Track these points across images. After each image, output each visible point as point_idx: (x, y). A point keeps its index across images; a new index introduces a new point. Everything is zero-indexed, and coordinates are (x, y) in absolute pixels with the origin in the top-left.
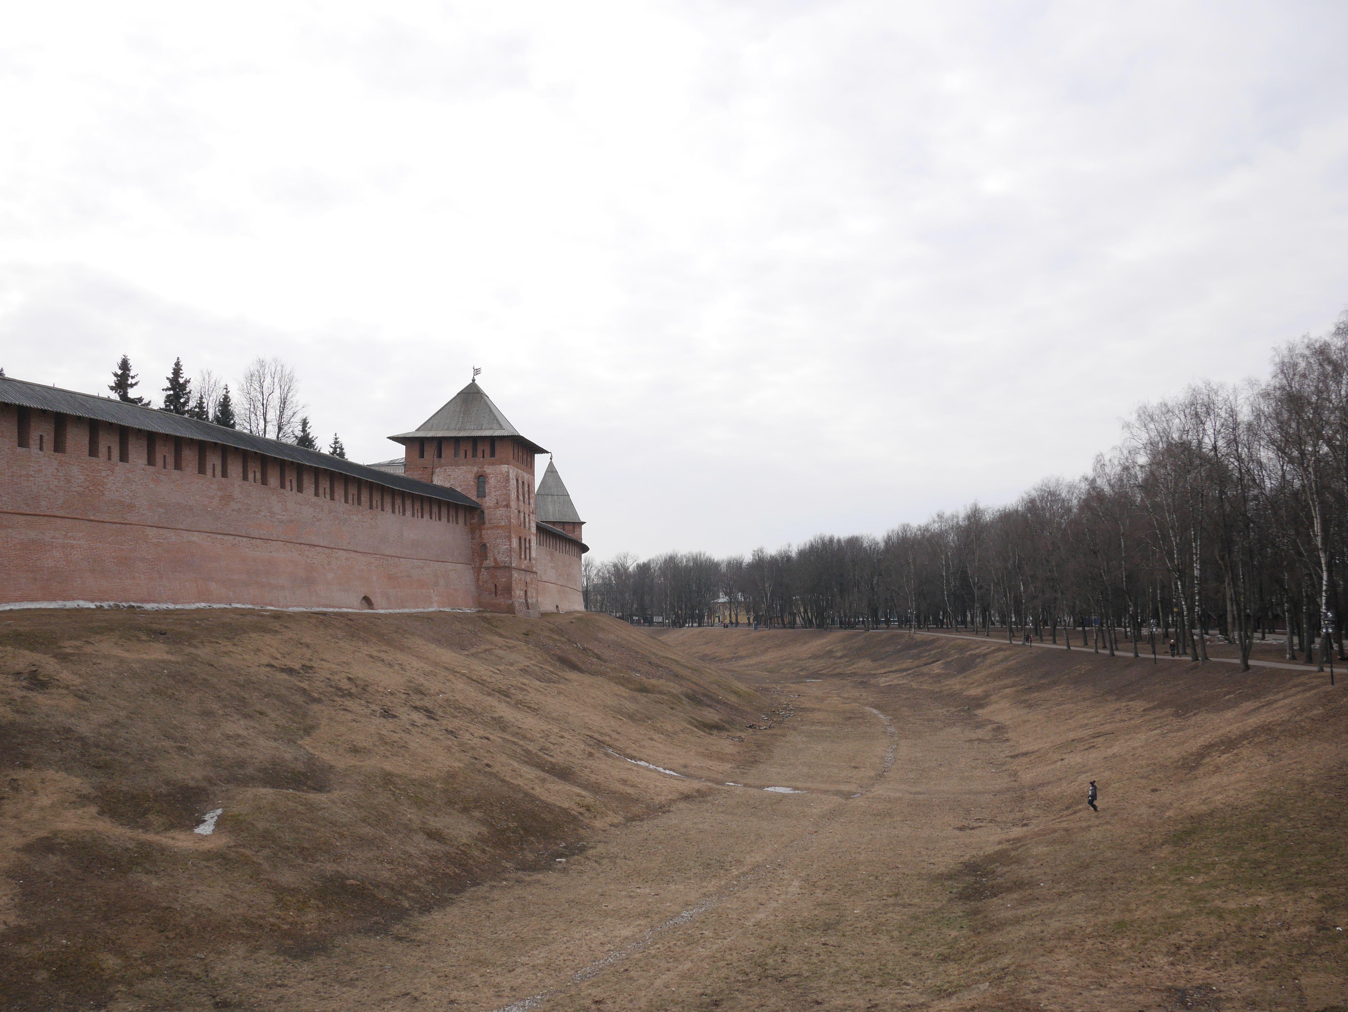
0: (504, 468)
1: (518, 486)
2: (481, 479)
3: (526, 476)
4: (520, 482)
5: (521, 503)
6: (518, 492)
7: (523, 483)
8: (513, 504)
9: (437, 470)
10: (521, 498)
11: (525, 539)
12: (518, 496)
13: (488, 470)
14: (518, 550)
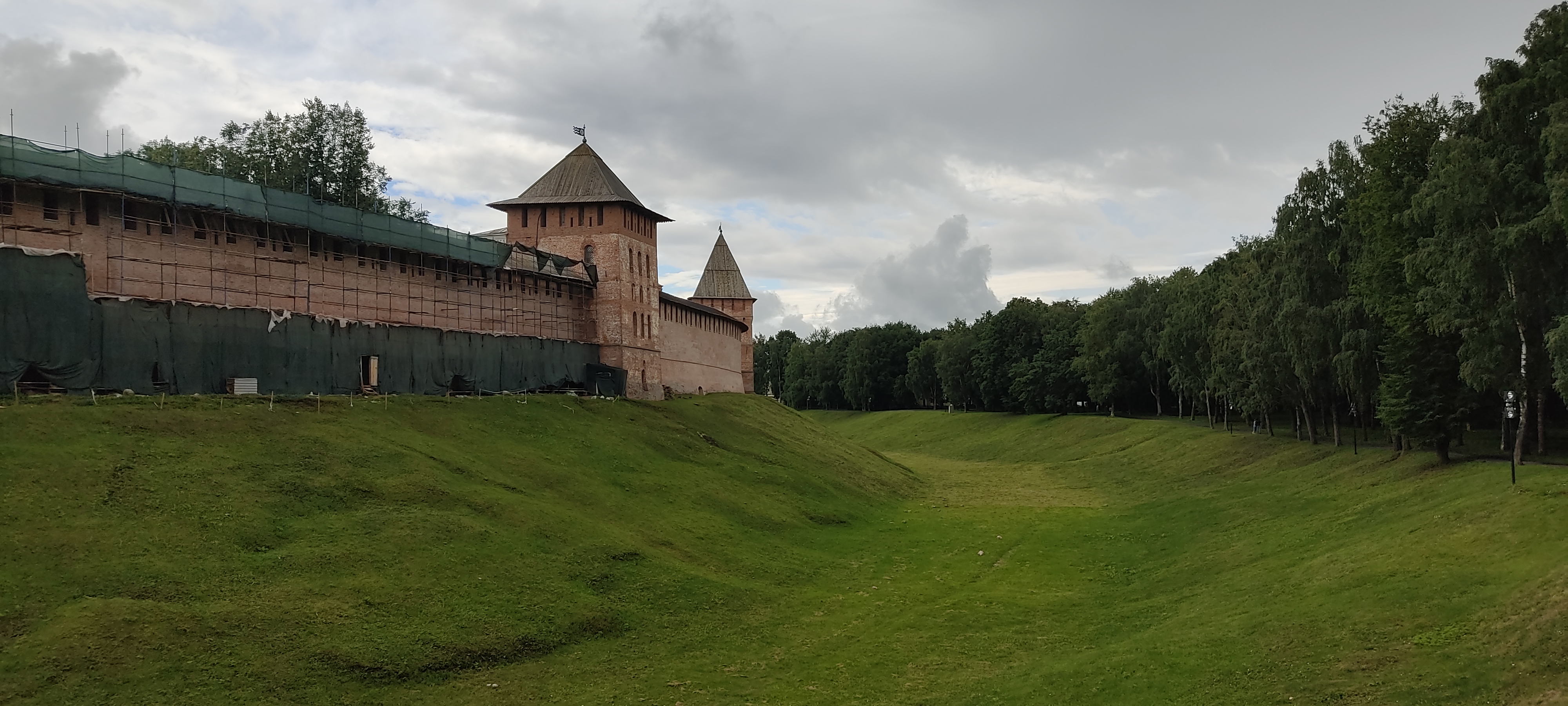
0: (613, 237)
1: (631, 257)
2: (589, 249)
3: (644, 247)
4: (635, 252)
5: (636, 276)
6: (631, 263)
7: (639, 253)
8: (625, 277)
9: (542, 240)
10: (636, 270)
11: (642, 315)
12: (631, 268)
13: (596, 239)
14: (631, 326)
